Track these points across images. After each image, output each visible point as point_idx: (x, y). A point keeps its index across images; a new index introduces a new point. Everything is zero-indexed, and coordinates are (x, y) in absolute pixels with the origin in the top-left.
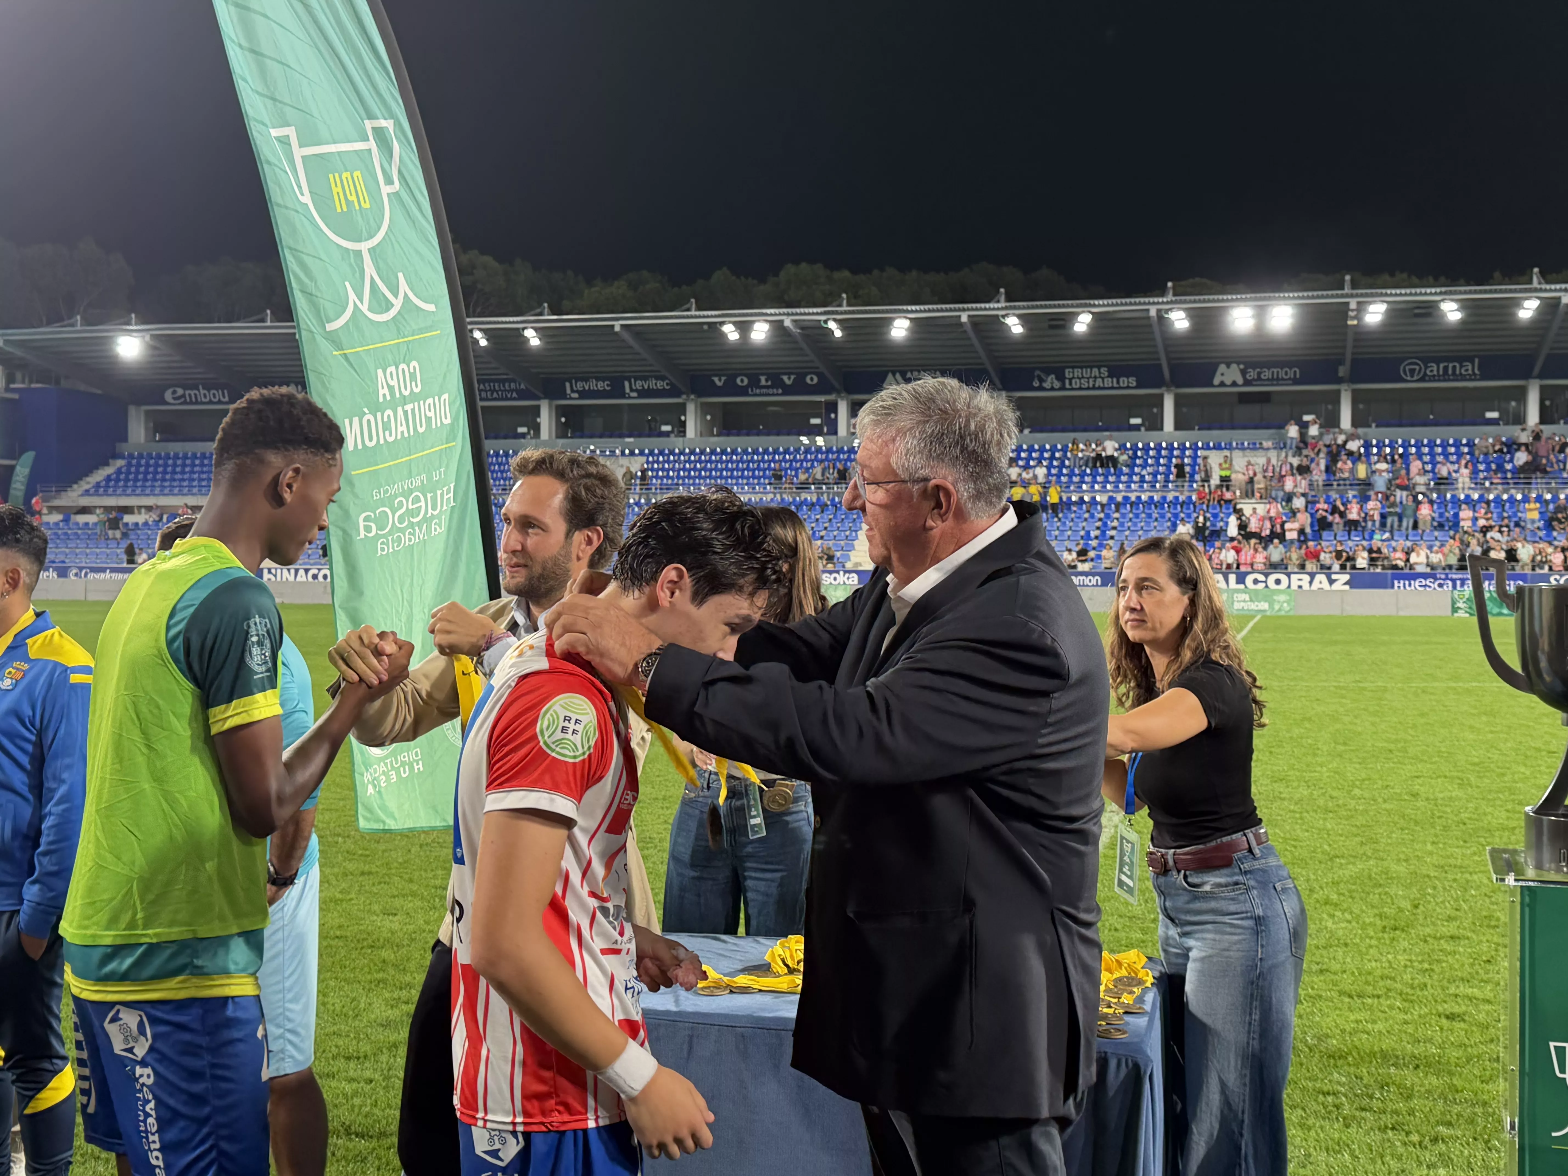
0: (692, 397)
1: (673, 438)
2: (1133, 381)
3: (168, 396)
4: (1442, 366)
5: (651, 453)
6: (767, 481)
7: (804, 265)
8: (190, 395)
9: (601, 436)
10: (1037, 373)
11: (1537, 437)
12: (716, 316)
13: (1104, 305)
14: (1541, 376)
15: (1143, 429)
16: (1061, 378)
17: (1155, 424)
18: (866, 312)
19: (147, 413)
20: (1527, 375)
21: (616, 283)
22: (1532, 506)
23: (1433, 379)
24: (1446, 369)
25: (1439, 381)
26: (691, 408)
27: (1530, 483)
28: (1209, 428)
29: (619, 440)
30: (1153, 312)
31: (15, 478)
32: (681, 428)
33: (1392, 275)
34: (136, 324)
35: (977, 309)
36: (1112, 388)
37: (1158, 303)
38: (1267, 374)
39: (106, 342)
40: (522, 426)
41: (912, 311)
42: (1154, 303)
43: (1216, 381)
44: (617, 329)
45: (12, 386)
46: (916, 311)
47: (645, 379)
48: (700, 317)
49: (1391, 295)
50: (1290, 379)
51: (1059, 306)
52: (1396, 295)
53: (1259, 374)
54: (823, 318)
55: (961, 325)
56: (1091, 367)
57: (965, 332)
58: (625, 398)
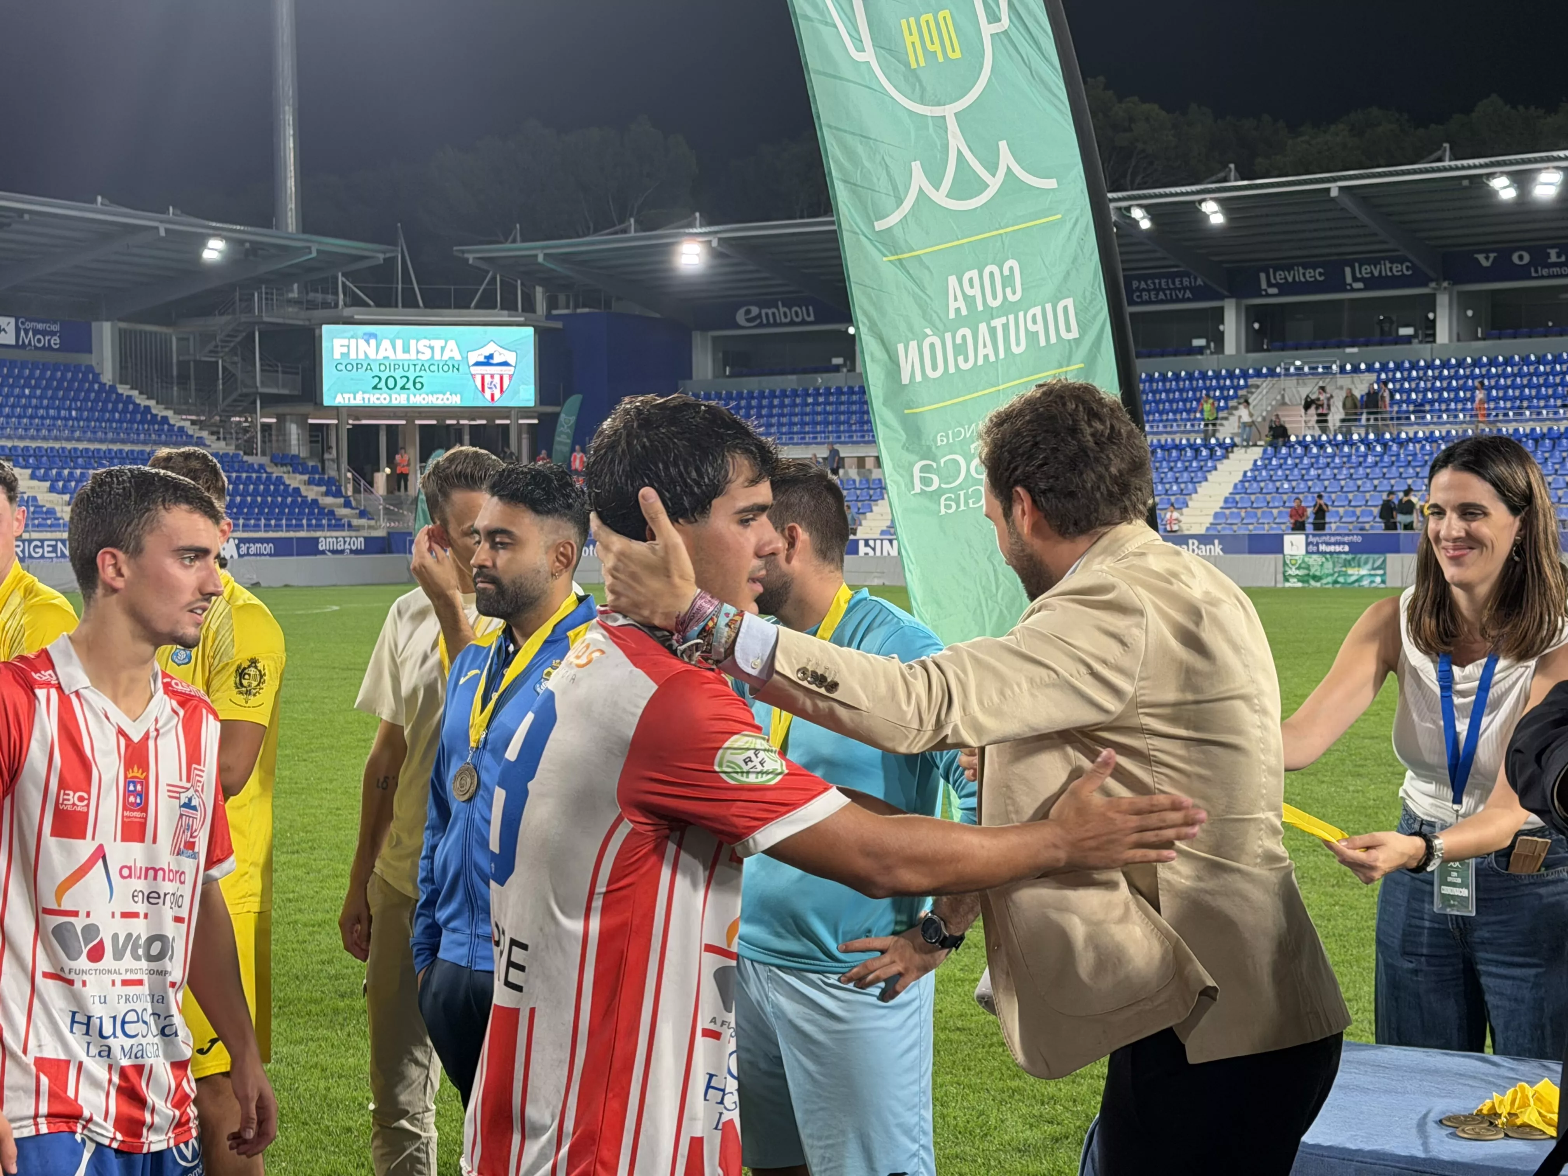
0: (1445, 284)
1: (1416, 345)
3: (740, 317)
5: (1384, 368)
6: (1559, 402)
8: (767, 314)
9: (1310, 347)
12: (1481, 166)
19: (715, 339)
21: (1333, 128)
26: (1443, 301)
29: (1337, 351)
31: (559, 429)
32: (1428, 331)
34: (701, 226)
39: (666, 250)
40: (1199, 337)
44: (1334, 193)
45: (555, 312)
47: (1375, 262)
48: (1457, 168)
58: (1346, 291)
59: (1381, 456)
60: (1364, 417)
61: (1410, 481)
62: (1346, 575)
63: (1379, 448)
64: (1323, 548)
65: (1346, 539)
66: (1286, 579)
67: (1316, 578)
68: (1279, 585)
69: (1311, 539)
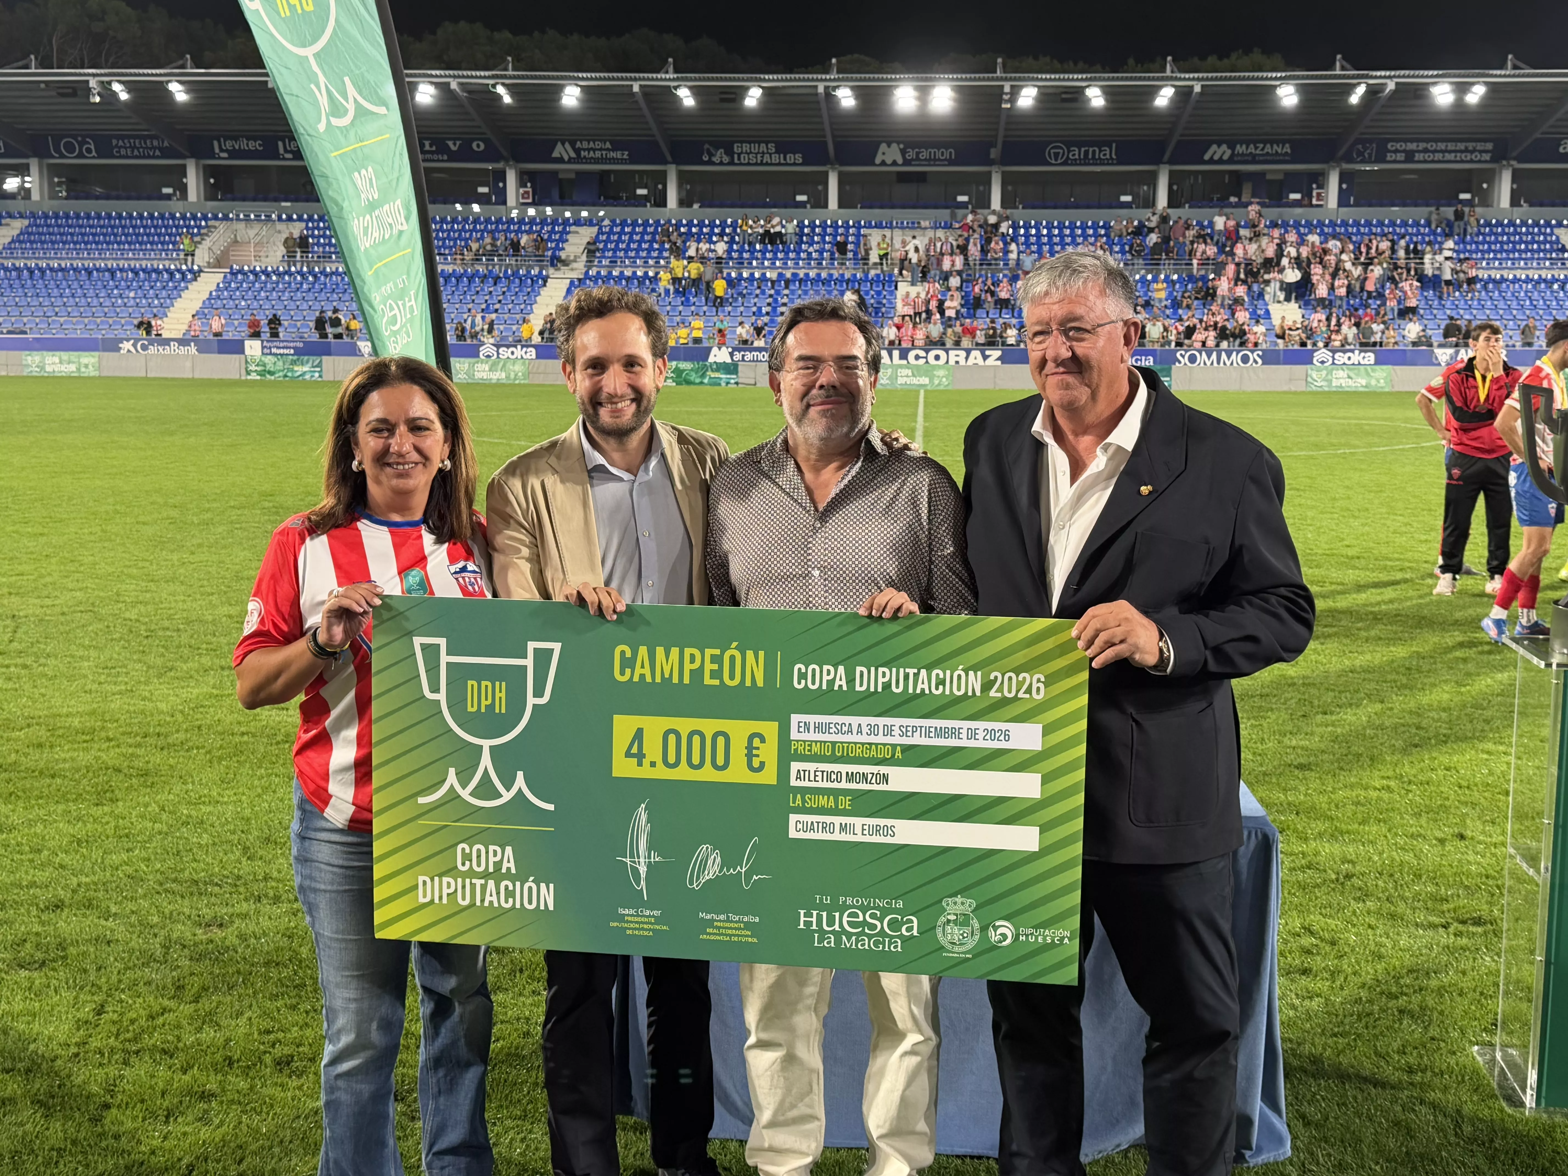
2: (799, 158)
4: (1083, 149)
5: (310, 218)
7: (462, 24)
9: (254, 199)
10: (706, 146)
11: (1164, 219)
13: (774, 80)
14: (1171, 162)
15: (808, 206)
16: (730, 152)
17: (821, 202)
18: (536, 77)
20: (1158, 162)
22: (1160, 286)
23: (1075, 163)
24: (1086, 152)
25: (1080, 164)
27: (1158, 264)
28: (871, 207)
29: (276, 204)
30: (821, 89)
33: (1036, 58)
35: (648, 79)
36: (779, 164)
37: (826, 80)
38: (924, 154)
40: (168, 186)
41: (583, 79)
42: (822, 80)
43: (878, 161)
46: (587, 79)
49: (1042, 79)
50: (945, 160)
51: (730, 79)
52: (1046, 79)
53: (918, 154)
54: (491, 82)
55: (633, 94)
56: (759, 143)
57: (636, 102)
58: (279, 159)
59: (314, 283)
60: (299, 255)
61: (335, 304)
62: (292, 371)
63: (311, 278)
64: (274, 350)
65: (292, 345)
66: (248, 373)
67: (271, 373)
68: (243, 378)
69: (265, 344)
